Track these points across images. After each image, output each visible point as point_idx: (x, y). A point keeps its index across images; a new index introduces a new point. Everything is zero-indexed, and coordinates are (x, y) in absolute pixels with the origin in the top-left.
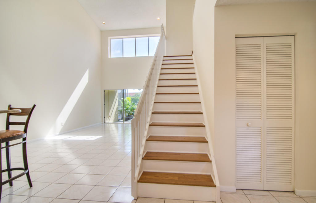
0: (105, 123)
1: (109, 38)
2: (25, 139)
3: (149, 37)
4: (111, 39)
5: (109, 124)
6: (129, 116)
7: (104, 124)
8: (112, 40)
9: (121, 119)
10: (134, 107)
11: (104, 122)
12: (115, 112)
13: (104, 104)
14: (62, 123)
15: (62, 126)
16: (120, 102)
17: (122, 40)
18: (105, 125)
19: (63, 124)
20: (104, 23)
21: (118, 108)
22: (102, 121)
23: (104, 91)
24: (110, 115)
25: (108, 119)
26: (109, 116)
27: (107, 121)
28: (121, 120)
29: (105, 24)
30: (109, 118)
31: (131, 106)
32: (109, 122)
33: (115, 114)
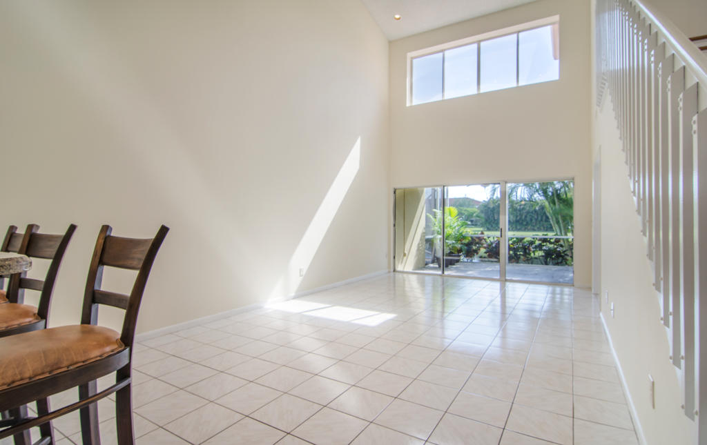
0: (394, 271)
1: (410, 55)
2: (124, 374)
3: (518, 32)
4: (412, 58)
5: (405, 275)
6: (450, 254)
7: (392, 274)
8: (414, 61)
9: (430, 260)
10: (464, 234)
11: (392, 270)
12: (419, 244)
13: (394, 225)
14: (301, 270)
15: (301, 276)
16: (430, 218)
17: (441, 54)
18: (394, 277)
19: (304, 272)
20: (397, 17)
21: (424, 233)
22: (389, 267)
23: (395, 192)
24: (406, 252)
25: (402, 262)
26: (405, 255)
27: (399, 268)
28: (431, 265)
29: (399, 19)
30: (405, 258)
31: (457, 228)
32: (405, 270)
33: (418, 250)
